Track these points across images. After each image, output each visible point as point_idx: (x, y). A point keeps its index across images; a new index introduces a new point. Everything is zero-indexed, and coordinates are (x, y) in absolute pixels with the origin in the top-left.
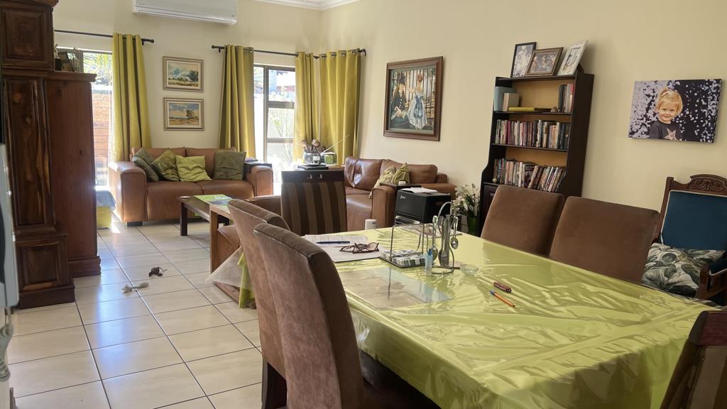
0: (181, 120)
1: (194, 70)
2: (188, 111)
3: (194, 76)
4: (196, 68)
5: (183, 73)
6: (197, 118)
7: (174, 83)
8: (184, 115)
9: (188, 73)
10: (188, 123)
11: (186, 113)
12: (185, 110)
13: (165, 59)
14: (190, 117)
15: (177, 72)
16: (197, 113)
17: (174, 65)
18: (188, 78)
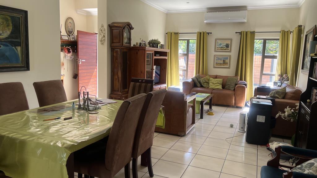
0: (221, 64)
1: (227, 43)
2: (224, 60)
3: (227, 46)
4: (229, 42)
5: (223, 45)
6: (227, 63)
7: (219, 49)
8: (222, 62)
9: (225, 45)
10: (223, 65)
11: (223, 61)
12: (222, 60)
13: (216, 40)
14: (224, 63)
15: (220, 45)
16: (228, 61)
17: (220, 42)
18: (225, 47)
